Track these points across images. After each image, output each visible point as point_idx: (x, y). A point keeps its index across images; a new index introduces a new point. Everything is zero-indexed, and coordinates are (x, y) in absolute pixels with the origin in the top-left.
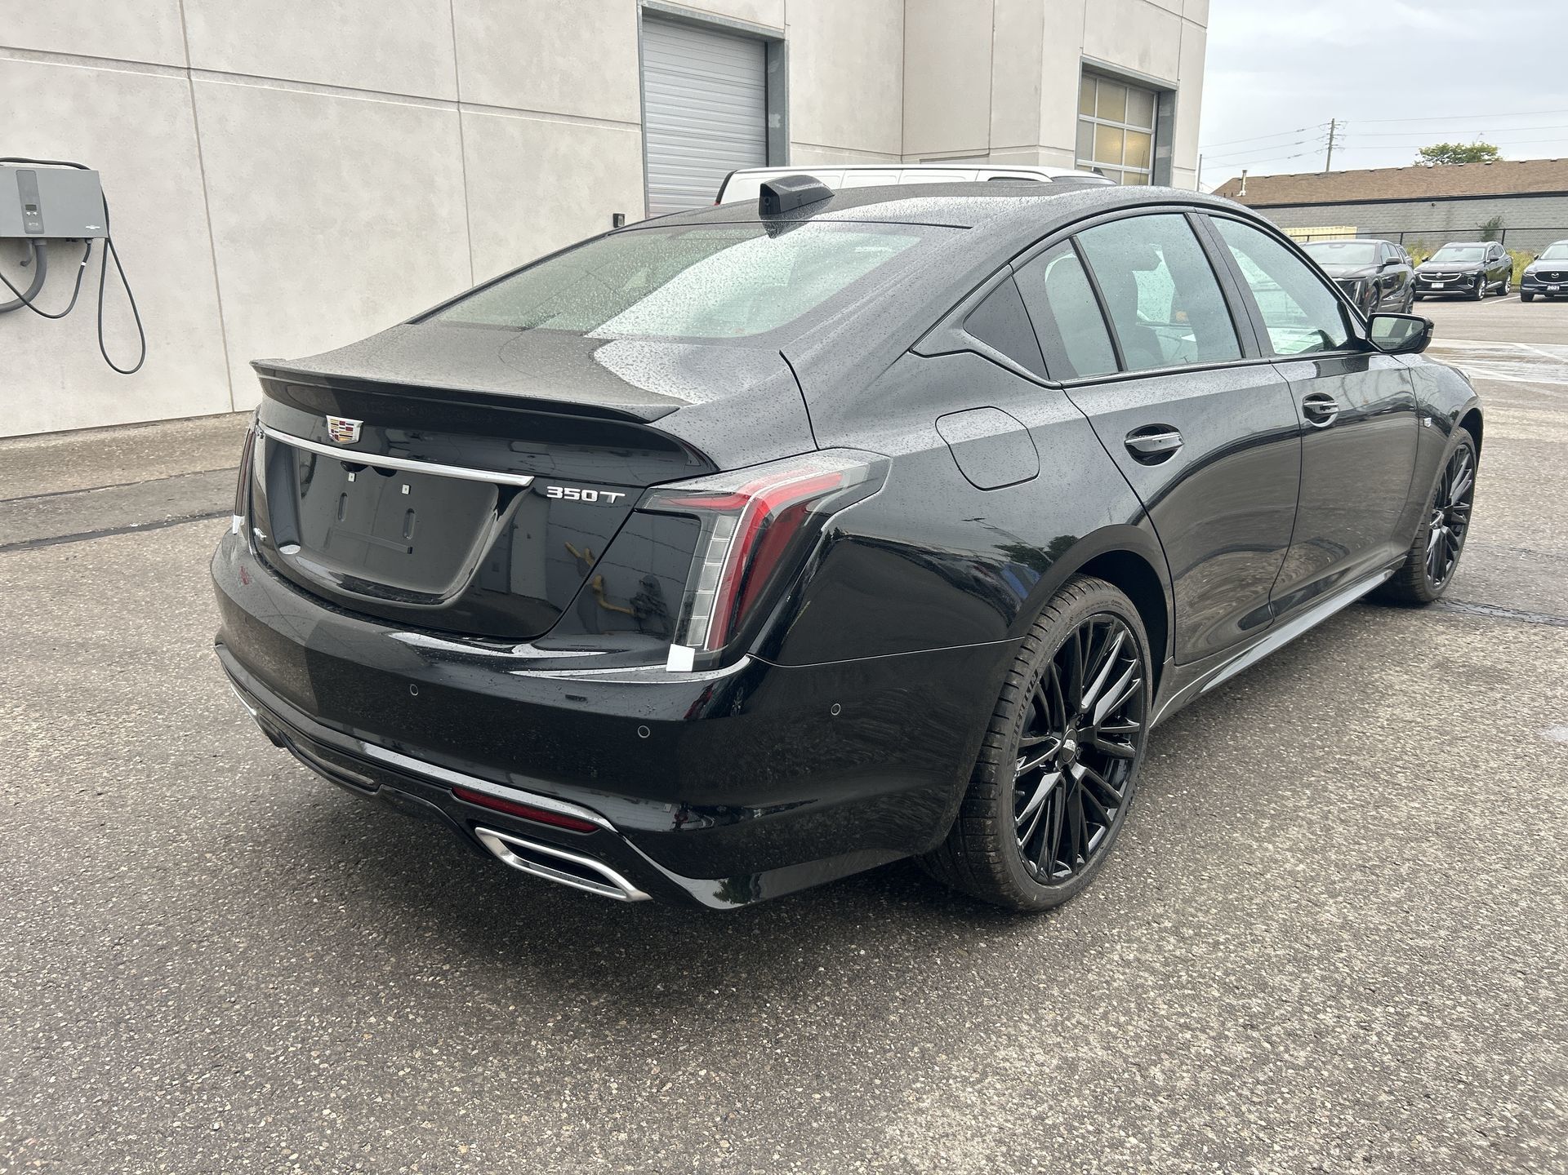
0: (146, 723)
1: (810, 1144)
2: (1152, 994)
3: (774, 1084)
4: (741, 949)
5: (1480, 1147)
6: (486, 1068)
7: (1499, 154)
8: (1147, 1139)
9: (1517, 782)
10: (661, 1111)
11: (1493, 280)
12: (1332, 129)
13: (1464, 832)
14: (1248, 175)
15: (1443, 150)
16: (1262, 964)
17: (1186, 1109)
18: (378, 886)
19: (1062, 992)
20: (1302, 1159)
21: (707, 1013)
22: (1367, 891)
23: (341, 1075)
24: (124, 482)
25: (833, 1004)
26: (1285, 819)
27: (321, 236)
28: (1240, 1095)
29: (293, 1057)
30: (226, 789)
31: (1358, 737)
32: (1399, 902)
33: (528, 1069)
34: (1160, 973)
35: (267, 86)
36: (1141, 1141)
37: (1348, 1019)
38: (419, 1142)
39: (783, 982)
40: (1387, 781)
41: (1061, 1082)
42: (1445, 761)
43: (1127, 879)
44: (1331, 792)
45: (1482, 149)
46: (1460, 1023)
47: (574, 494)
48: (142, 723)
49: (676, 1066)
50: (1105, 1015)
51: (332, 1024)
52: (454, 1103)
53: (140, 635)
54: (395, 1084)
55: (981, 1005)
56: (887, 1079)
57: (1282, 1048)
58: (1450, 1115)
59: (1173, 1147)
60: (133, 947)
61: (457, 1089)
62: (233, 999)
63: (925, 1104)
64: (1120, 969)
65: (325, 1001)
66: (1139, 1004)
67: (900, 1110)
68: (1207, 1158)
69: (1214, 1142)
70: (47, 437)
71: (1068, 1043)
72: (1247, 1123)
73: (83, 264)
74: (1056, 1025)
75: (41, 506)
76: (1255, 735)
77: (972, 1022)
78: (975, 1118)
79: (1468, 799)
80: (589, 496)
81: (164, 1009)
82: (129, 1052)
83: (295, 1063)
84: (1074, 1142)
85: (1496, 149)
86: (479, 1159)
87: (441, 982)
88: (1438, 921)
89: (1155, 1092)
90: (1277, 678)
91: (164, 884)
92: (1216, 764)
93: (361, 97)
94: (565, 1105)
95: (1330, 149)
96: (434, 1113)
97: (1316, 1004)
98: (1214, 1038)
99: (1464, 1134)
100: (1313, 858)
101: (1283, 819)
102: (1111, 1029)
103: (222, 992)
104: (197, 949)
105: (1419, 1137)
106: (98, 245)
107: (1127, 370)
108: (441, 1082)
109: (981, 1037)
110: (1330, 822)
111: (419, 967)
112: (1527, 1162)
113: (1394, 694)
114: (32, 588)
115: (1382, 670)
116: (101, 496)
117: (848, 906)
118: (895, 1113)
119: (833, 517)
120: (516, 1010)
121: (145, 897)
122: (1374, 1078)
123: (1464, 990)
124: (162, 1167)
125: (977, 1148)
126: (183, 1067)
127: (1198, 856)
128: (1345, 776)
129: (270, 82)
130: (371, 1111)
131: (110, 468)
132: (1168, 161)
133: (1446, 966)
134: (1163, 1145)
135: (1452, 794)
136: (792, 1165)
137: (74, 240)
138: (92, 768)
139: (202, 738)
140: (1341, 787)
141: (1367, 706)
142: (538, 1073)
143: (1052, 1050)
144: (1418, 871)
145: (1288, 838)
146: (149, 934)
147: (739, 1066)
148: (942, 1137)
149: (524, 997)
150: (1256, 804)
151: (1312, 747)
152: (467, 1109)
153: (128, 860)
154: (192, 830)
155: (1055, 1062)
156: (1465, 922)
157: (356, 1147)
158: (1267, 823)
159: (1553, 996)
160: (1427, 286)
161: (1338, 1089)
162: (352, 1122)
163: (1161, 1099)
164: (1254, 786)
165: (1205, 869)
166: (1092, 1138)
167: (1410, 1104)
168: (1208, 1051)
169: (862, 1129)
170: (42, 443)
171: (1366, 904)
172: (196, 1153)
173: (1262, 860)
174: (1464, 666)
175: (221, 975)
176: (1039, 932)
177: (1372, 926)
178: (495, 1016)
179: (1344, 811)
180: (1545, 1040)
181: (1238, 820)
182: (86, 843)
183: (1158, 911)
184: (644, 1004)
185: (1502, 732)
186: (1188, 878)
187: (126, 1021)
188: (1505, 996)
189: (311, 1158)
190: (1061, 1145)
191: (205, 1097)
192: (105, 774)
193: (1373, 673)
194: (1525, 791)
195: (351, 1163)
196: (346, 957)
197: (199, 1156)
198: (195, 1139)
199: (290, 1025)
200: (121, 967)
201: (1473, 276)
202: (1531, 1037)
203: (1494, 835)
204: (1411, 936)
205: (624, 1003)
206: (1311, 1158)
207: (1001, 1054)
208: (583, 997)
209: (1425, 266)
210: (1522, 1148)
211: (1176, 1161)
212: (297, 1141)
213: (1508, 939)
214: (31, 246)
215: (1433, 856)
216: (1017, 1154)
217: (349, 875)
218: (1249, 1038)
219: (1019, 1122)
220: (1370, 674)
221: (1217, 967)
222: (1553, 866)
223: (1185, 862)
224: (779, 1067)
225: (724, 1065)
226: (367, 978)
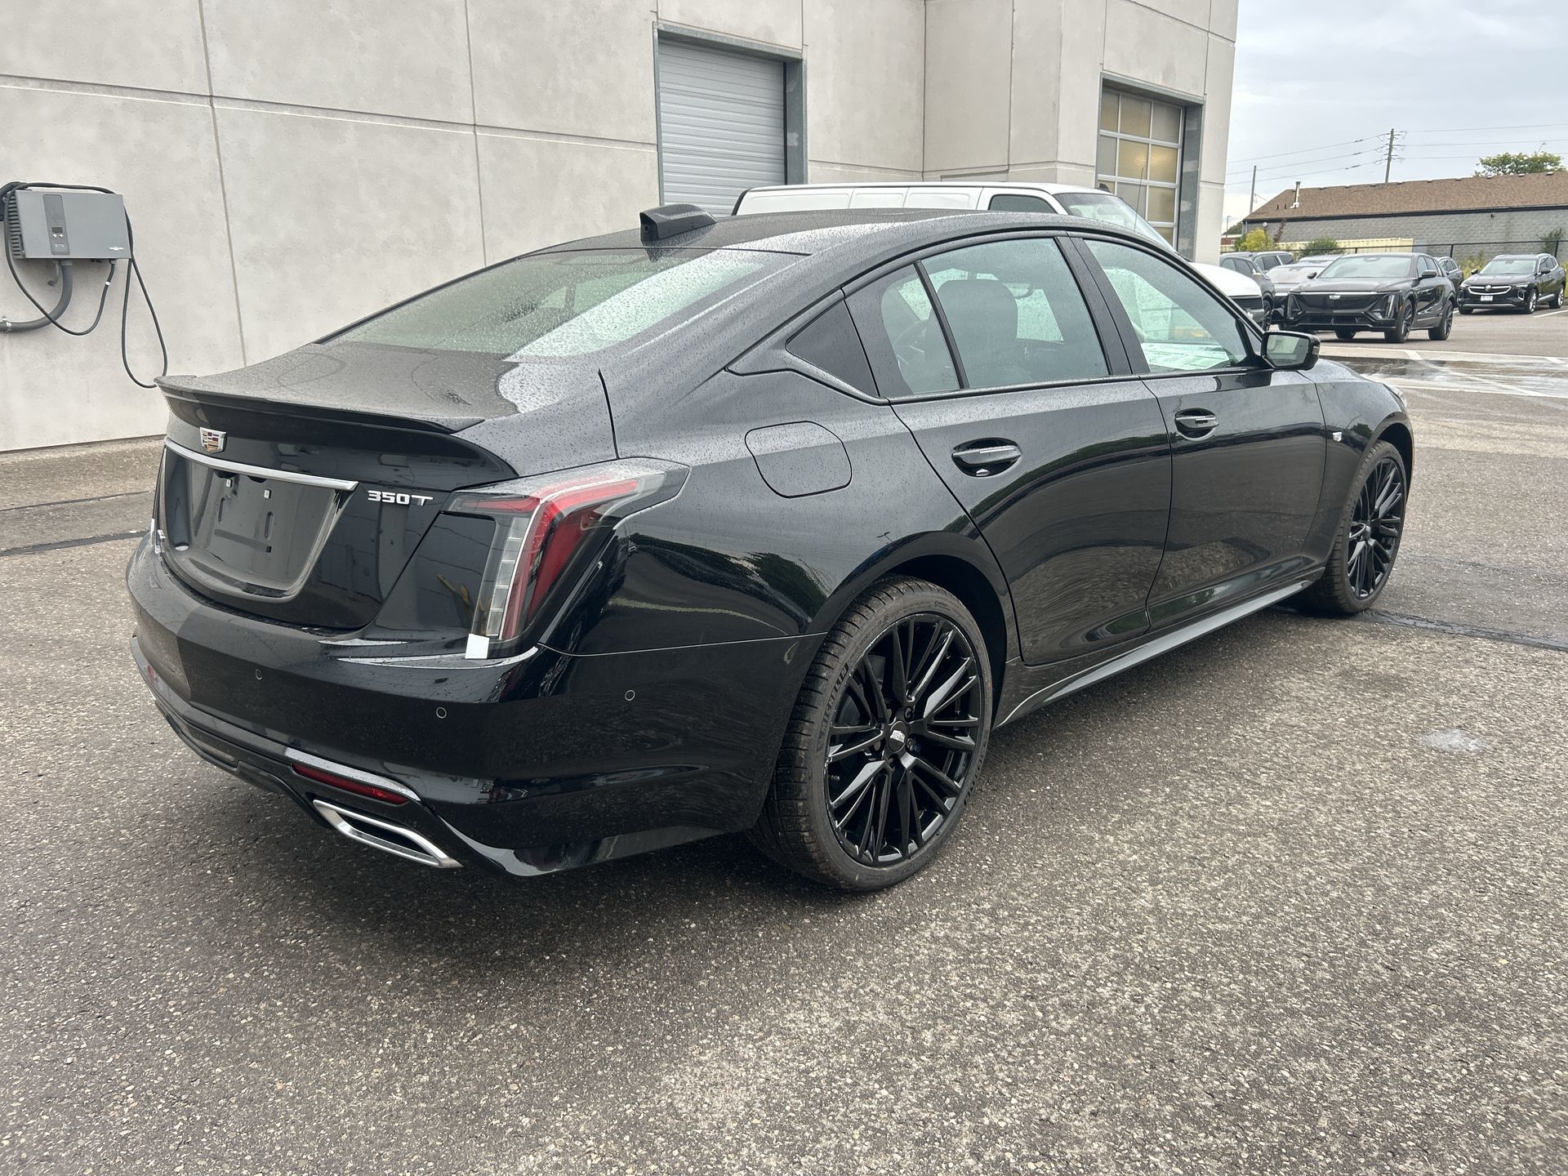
0: (97, 713)
1: (591, 1089)
2: (949, 967)
3: (575, 1038)
4: (583, 920)
5: (1205, 1107)
6: (320, 1018)
7: (1563, 164)
8: (897, 1094)
9: (1375, 783)
10: (464, 1058)
11: (1544, 293)
12: (1392, 139)
13: (1304, 829)
14: (1302, 186)
15: (1504, 160)
16: (1063, 942)
17: (943, 1066)
18: (269, 860)
19: (865, 964)
20: (1034, 1111)
21: (533, 977)
22: (1187, 880)
23: (190, 1021)
24: (134, 491)
25: (651, 971)
26: (1135, 815)
27: (339, 256)
28: (997, 1056)
29: (152, 1006)
30: (155, 773)
31: (1237, 740)
32: (1215, 890)
33: (358, 1020)
34: (962, 948)
35: (287, 112)
36: (891, 1093)
37: (1124, 993)
38: (243, 1079)
39: (611, 951)
40: (1248, 781)
41: (836, 1041)
42: (1314, 763)
43: (963, 865)
44: (1190, 790)
45: (1545, 159)
46: (1228, 999)
47: (391, 497)
48: (94, 713)
49: (491, 1020)
50: (898, 986)
51: (194, 979)
52: (282, 1047)
53: (112, 633)
54: (235, 1031)
55: (787, 973)
56: (679, 1036)
57: (1052, 1017)
58: (1186, 1078)
59: (918, 1099)
60: (36, 909)
61: (290, 1036)
62: (112, 955)
63: (706, 1058)
64: (927, 945)
65: (193, 959)
66: (933, 976)
67: (681, 1062)
68: (946, 1108)
69: (957, 1094)
70: (72, 448)
71: (855, 1008)
72: (994, 1080)
73: (108, 283)
74: (850, 993)
75: (51, 513)
76: (1136, 736)
77: (773, 989)
78: (747, 1070)
79: (1321, 799)
80: (402, 499)
81: (49, 962)
82: (10, 997)
83: (153, 1010)
84: (829, 1093)
85: (1558, 159)
86: (291, 1094)
87: (302, 945)
88: (1245, 908)
89: (922, 1050)
90: (1177, 683)
91: (78, 856)
92: (1087, 763)
93: (378, 122)
94: (381, 1051)
95: (1389, 159)
96: (263, 1055)
97: (1099, 979)
98: (992, 1007)
99: (1193, 1095)
100: (1149, 849)
101: (1131, 816)
102: (900, 997)
103: (104, 949)
104: (92, 912)
105: (1149, 1096)
106: (122, 265)
107: (968, 387)
108: (276, 1030)
109: (777, 1001)
110: (1178, 818)
111: (286, 931)
112: (1243, 1122)
113: (1288, 701)
114: (27, 589)
115: (1285, 677)
116: (109, 504)
117: (693, 885)
118: (676, 1064)
119: (624, 520)
120: (362, 970)
121: (58, 866)
122: (1128, 1044)
123: (1246, 970)
124: (15, 1092)
125: (741, 1095)
126: (54, 1011)
127: (1039, 846)
128: (1209, 776)
129: (289, 108)
130: (208, 1054)
131: (125, 478)
132: (1195, 175)
133: (1236, 948)
134: (910, 1097)
135: (1307, 793)
136: (569, 1105)
137: (99, 261)
138: (39, 752)
139: (145, 727)
140: (1202, 786)
141: (1256, 711)
142: (366, 1024)
143: (838, 1014)
144: (1245, 862)
145: (1132, 832)
146: (54, 898)
147: (548, 1023)
148: (712, 1085)
149: (373, 958)
150: (1111, 801)
151: (1188, 748)
152: (293, 1053)
153: (50, 834)
154: (114, 809)
155: (837, 1024)
156: (1271, 909)
157: (186, 1081)
158: (1117, 817)
159: (1328, 977)
160: (1476, 299)
161: (1091, 1051)
162: (190, 1061)
163: (923, 1058)
164: (1117, 783)
165: (1041, 857)
166: (847, 1090)
167: (1152, 1067)
168: (982, 1018)
169: (641, 1077)
170: (66, 454)
171: (1182, 892)
172: (47, 1082)
173: (1098, 851)
174: (1367, 674)
175: (106, 935)
176: (863, 911)
177: (1180, 911)
178: (342, 974)
179: (1197, 807)
180: (1304, 1016)
181: (1090, 814)
182: (18, 818)
183: (982, 894)
184: (479, 967)
185: (1380, 737)
186: (1022, 865)
187: (14, 972)
188: (1282, 976)
189: (145, 1089)
190: (817, 1095)
191: (66, 1037)
192: (49, 758)
193: (1276, 680)
194: (1379, 791)
195: (178, 1095)
196: (222, 922)
197: (48, 1085)
198: (49, 1072)
199: (157, 980)
200: (22, 926)
201: (1523, 288)
202: (1292, 1013)
203: (1332, 832)
204: (1213, 921)
205: (461, 965)
206: (1042, 1111)
207: (791, 1016)
208: (425, 960)
209: (1474, 279)
210: (1243, 1109)
211: (917, 1110)
212: (136, 1076)
213: (1305, 926)
214: (57, 266)
215: (1265, 849)
216: (774, 1101)
217: (246, 851)
218: (1024, 1007)
219: (786, 1074)
220: (1272, 681)
221: (1019, 945)
222: (1378, 861)
223: (1023, 851)
224: (584, 1023)
225: (534, 1021)
226: (237, 940)
